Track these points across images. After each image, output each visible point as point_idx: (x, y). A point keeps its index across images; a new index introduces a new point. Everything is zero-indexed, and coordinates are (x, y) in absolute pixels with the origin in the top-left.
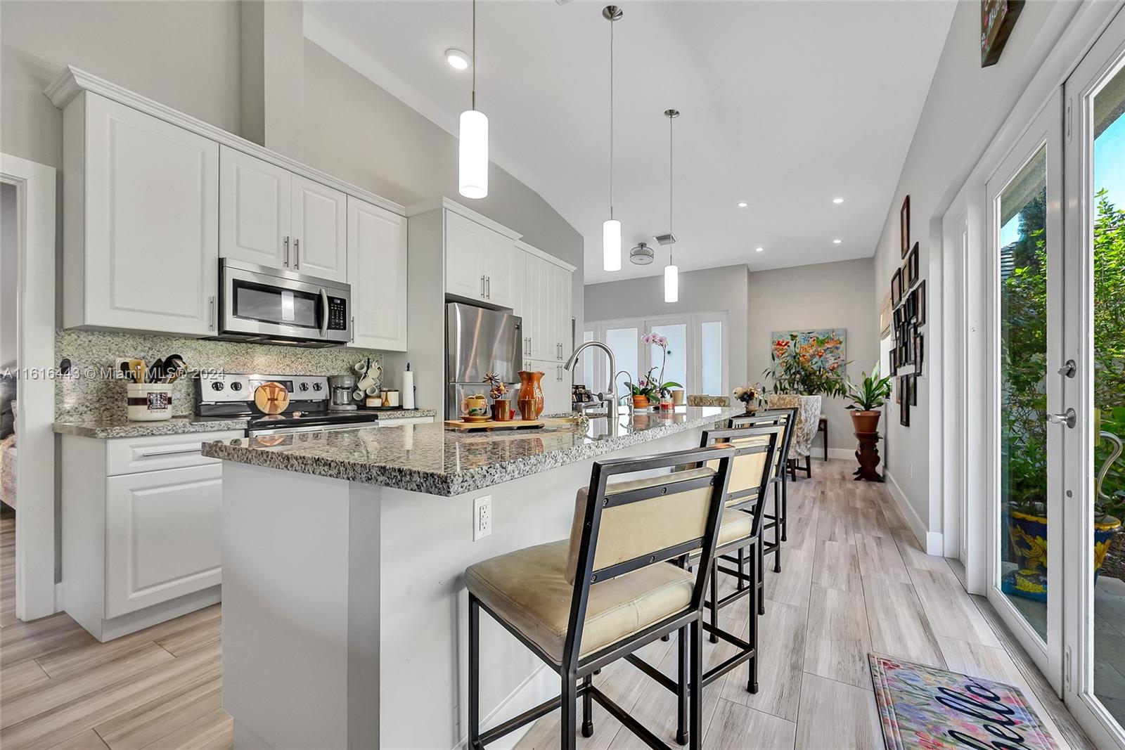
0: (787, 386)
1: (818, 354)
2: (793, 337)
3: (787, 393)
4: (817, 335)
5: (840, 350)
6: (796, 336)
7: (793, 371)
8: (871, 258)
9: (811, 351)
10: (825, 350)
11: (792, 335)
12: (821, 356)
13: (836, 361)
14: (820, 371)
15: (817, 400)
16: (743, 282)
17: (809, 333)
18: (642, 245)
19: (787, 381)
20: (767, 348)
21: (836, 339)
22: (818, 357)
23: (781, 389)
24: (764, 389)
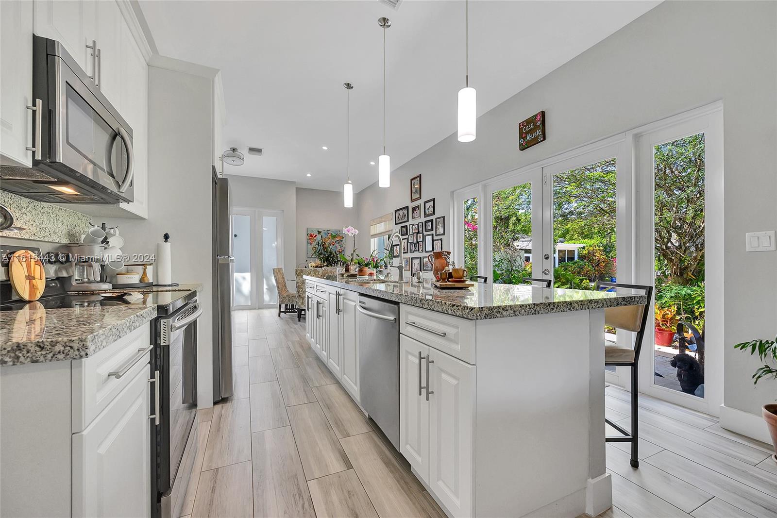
1: (332, 243)
2: (319, 232)
4: (332, 233)
5: (343, 242)
6: (321, 232)
10: (336, 242)
11: (318, 231)
13: (341, 248)
17: (327, 231)
18: (234, 150)
20: (304, 238)
21: (341, 235)
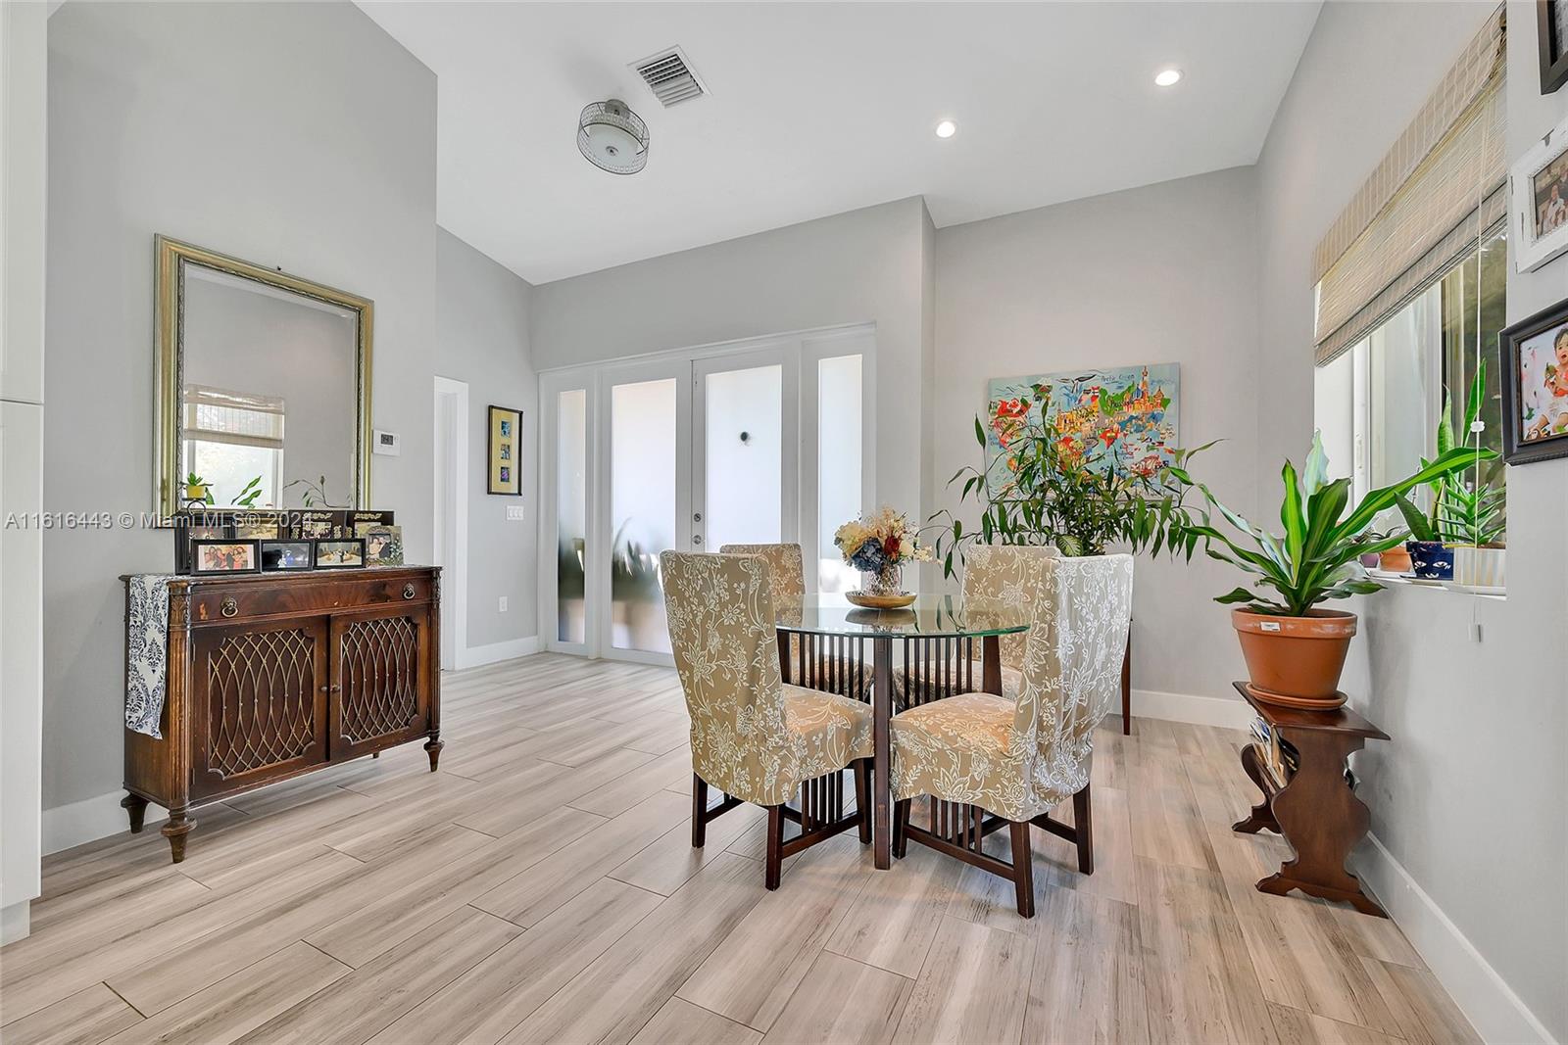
0: (1022, 521)
1: (1104, 436)
2: (1041, 391)
3: (1021, 542)
4: (1103, 386)
5: (1162, 424)
6: (1048, 389)
7: (1037, 482)
8: (1252, 167)
9: (1086, 428)
10: (1123, 425)
11: (1037, 387)
12: (1111, 441)
13: (1152, 453)
14: (1110, 480)
15: (1118, 574)
16: (913, 250)
17: (1079, 380)
19: (1020, 507)
21: (1152, 391)
22: (1103, 442)
23: (1003, 529)
24: (958, 526)
